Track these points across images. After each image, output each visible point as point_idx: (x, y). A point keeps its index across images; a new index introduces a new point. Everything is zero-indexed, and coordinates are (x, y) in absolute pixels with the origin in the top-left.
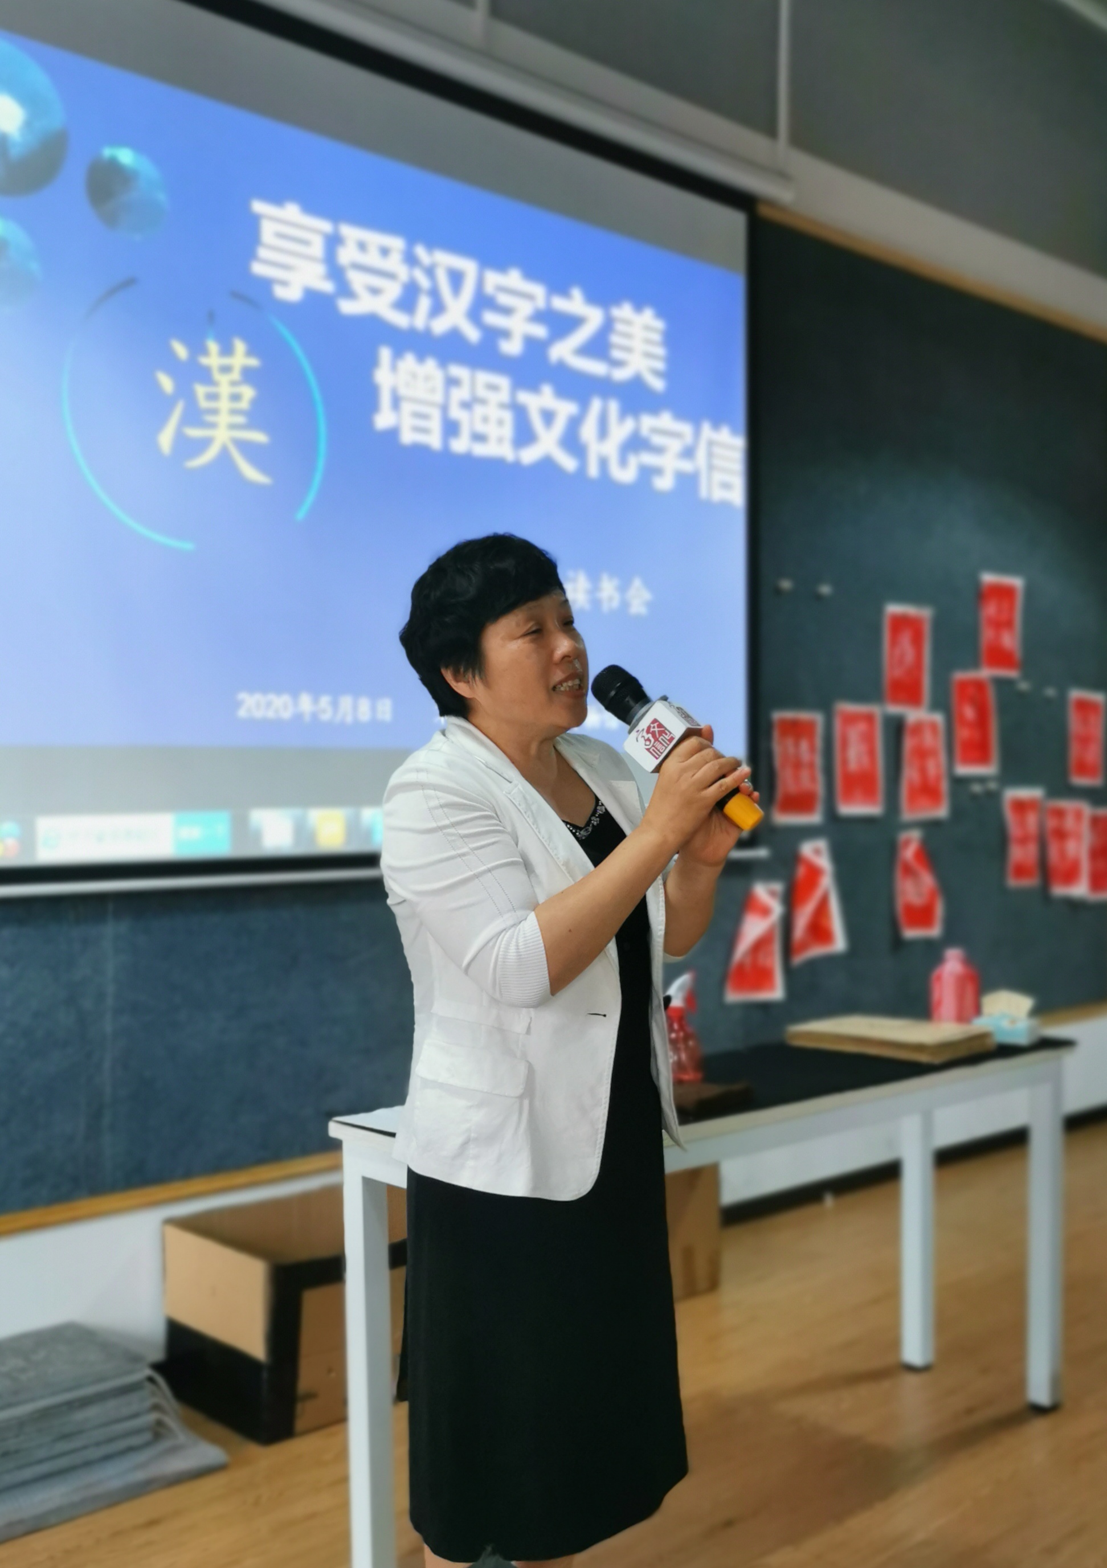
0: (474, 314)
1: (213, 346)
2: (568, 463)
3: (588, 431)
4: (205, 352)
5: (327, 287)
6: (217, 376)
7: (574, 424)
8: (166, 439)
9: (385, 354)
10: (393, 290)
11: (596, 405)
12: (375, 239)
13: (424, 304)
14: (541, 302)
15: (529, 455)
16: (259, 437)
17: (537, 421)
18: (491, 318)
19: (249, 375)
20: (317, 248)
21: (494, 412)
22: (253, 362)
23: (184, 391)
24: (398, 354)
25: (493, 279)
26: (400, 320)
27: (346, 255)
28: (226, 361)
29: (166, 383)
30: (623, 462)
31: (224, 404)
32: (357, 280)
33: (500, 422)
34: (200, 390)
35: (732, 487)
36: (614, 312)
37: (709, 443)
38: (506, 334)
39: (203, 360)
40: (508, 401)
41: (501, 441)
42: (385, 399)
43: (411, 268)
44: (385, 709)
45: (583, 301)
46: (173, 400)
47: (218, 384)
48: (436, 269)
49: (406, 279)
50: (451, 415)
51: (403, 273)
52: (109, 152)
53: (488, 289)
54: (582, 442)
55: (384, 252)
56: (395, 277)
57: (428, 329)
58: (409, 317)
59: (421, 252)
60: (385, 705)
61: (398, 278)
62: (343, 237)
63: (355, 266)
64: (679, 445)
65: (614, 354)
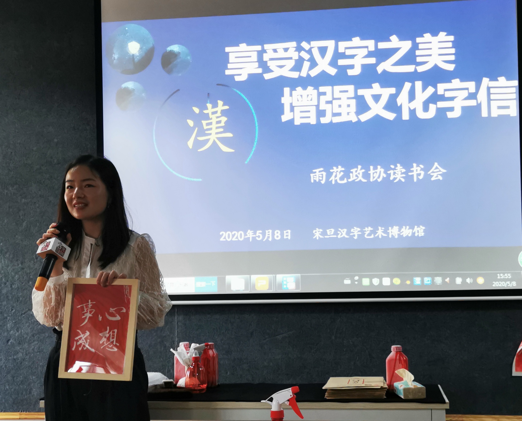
0: (333, 63)
1: (209, 106)
2: (390, 116)
3: (403, 99)
4: (207, 109)
5: (260, 71)
6: (211, 116)
7: (393, 98)
8: (190, 143)
9: (287, 90)
10: (291, 64)
11: (407, 86)
12: (280, 46)
13: (306, 65)
14: (372, 48)
15: (364, 117)
16: (230, 135)
17: (370, 101)
18: (341, 62)
19: (224, 113)
20: (254, 57)
21: (344, 102)
22: (227, 107)
23: (198, 124)
24: (293, 88)
25: (342, 46)
26: (295, 75)
27: (266, 57)
28: (215, 110)
29: (191, 123)
30: (426, 109)
31: (214, 126)
32: (272, 65)
33: (349, 106)
34: (204, 122)
35: (508, 107)
36: (418, 40)
37: (489, 88)
38: (352, 67)
39: (205, 112)
40: (353, 96)
41: (349, 114)
42: (287, 108)
43: (299, 52)
44: (288, 234)
45: (398, 40)
46: (193, 128)
47: (211, 119)
48: (312, 49)
49: (297, 58)
50: (321, 108)
51: (295, 56)
52: (169, 49)
53: (341, 50)
54: (399, 105)
55: (286, 50)
56: (291, 58)
57: (308, 75)
58: (298, 73)
59: (304, 45)
60: (287, 232)
61: (293, 58)
62: (266, 50)
63: (271, 59)
64: (465, 94)
65: (419, 59)
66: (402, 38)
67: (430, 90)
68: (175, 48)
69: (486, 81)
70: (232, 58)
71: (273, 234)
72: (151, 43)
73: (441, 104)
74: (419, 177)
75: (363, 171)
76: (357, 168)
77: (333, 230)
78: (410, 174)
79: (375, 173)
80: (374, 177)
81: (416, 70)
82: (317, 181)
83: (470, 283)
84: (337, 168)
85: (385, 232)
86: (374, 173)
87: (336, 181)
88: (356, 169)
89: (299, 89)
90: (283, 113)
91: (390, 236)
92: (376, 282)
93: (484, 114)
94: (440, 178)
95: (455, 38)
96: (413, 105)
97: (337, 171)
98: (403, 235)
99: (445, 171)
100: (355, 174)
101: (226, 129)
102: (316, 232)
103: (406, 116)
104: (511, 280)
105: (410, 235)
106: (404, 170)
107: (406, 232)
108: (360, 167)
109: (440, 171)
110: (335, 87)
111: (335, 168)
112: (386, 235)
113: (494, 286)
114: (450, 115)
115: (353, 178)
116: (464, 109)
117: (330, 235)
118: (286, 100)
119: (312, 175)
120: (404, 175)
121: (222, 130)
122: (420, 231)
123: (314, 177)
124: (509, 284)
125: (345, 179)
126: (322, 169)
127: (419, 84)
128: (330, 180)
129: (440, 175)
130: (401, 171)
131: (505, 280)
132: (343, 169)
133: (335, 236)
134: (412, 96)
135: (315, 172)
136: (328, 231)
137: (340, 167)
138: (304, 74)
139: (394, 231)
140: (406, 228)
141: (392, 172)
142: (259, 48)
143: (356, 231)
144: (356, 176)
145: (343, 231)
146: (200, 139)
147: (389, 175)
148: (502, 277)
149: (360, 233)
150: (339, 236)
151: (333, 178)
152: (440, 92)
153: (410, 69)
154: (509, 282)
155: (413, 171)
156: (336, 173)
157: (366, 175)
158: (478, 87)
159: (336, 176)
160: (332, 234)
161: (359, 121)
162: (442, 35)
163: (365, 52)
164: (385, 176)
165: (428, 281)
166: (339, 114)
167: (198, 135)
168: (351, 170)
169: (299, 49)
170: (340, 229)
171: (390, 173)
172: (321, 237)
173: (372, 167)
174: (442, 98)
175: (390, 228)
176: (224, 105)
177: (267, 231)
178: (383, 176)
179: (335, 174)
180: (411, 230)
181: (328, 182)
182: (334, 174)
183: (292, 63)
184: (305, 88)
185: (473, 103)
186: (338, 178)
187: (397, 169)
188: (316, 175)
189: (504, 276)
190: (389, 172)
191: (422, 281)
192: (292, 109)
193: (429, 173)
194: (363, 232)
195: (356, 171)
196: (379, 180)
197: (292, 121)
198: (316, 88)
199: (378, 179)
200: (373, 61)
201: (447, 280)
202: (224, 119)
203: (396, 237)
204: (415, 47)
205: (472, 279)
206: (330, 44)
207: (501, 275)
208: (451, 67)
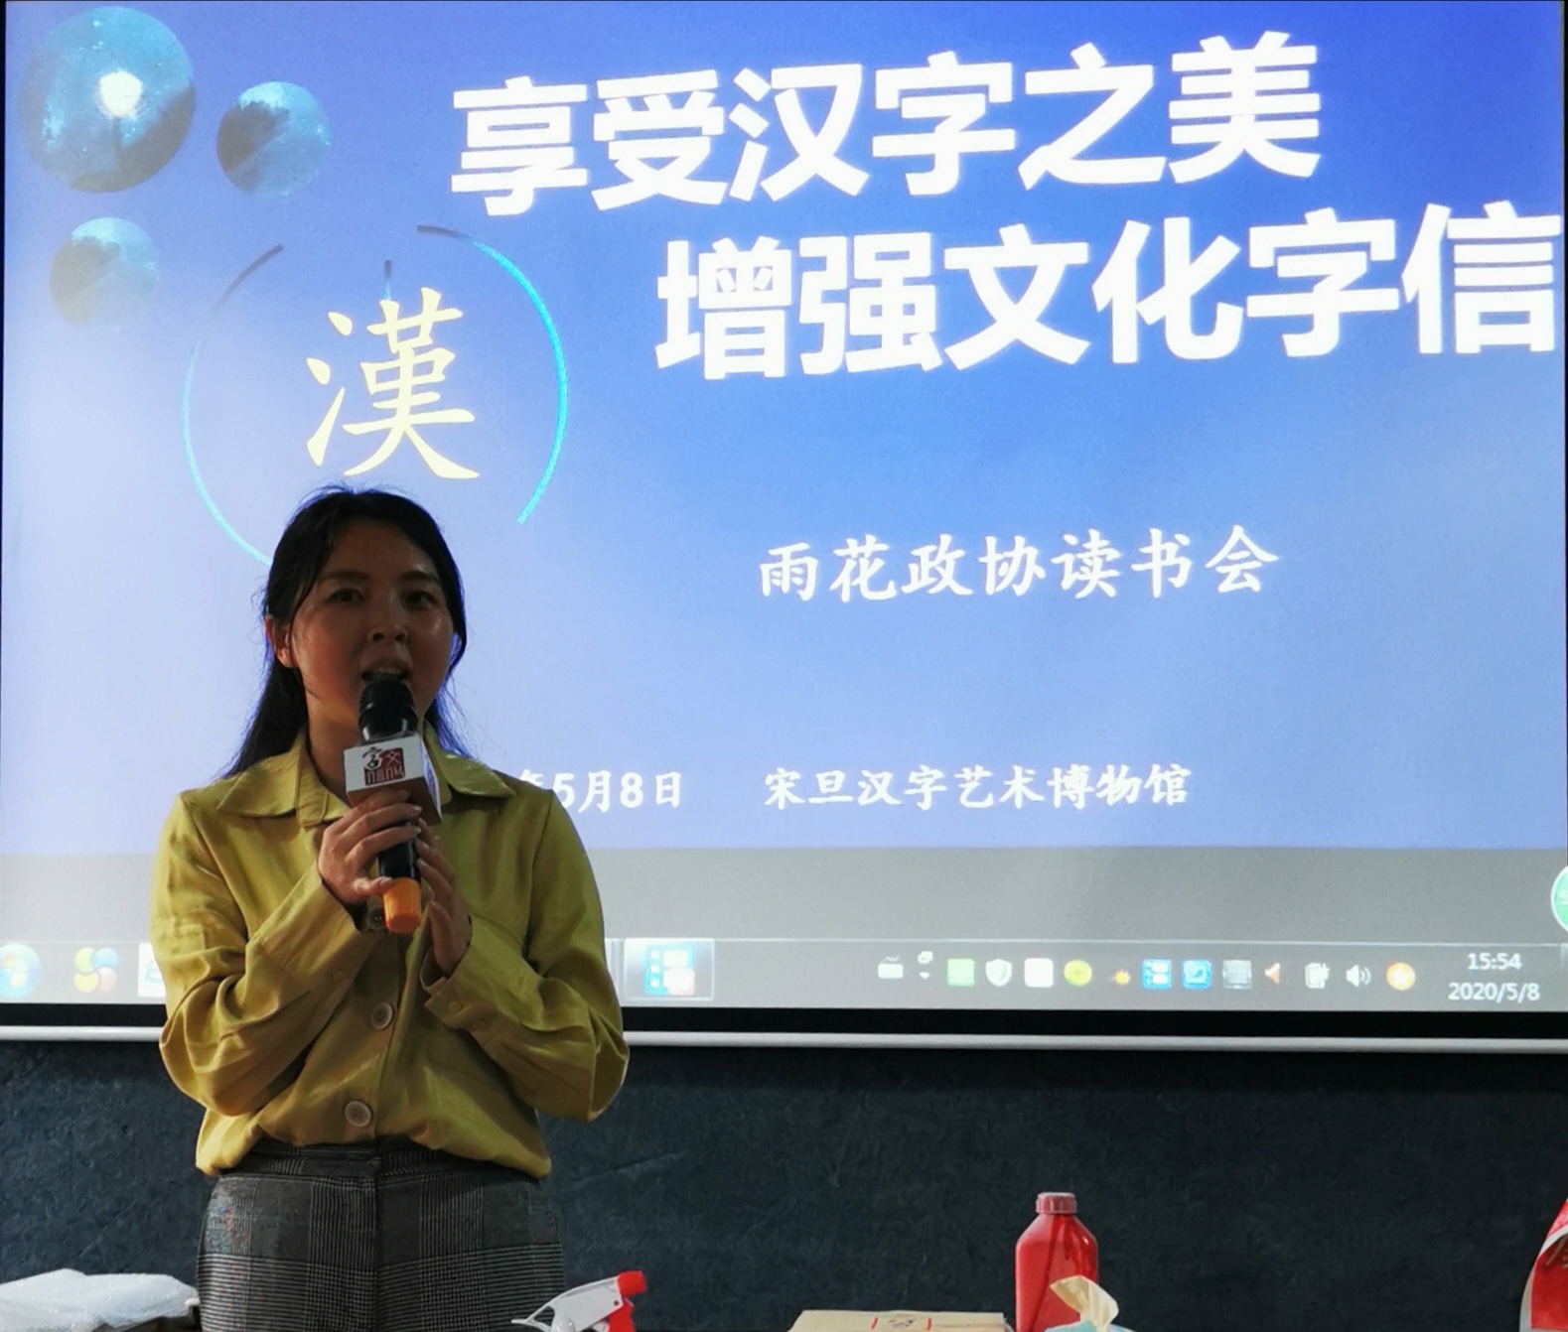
0: (855, 150)
1: (390, 307)
2: (1068, 349)
3: (1115, 285)
4: (380, 317)
5: (580, 178)
6: (394, 345)
7: (1079, 282)
8: (318, 446)
9: (678, 251)
10: (695, 153)
11: (1135, 234)
12: (656, 86)
13: (754, 156)
14: (1002, 93)
15: (969, 353)
16: (462, 416)
17: (991, 293)
18: (886, 146)
19: (443, 334)
20: (561, 125)
21: (892, 295)
22: (454, 314)
23: (347, 374)
24: (702, 243)
25: (891, 84)
26: (710, 193)
27: (603, 128)
28: (409, 322)
29: (321, 370)
30: (1203, 321)
31: (406, 381)
32: (625, 156)
33: (910, 309)
34: (370, 369)
35: (1522, 318)
36: (1181, 62)
37: (1448, 245)
38: (925, 163)
39: (375, 329)
40: (925, 270)
41: (912, 339)
42: (677, 318)
43: (729, 107)
44: (671, 788)
45: (1102, 62)
46: (330, 391)
47: (396, 356)
48: (778, 99)
49: (719, 130)
50: (806, 318)
51: (714, 122)
52: (248, 97)
53: (885, 100)
54: (1100, 306)
55: (679, 100)
56: (695, 132)
57: (761, 194)
58: (723, 186)
59: (748, 81)
60: (669, 781)
61: (704, 132)
62: (604, 100)
63: (625, 136)
64: (1355, 265)
65: (1180, 136)
66: (1117, 55)
67: (1222, 251)
68: (270, 95)
69: (1436, 217)
70: (477, 130)
71: (616, 788)
72: (182, 76)
73: (1262, 306)
74: (1171, 580)
75: (960, 553)
76: (938, 542)
77: (840, 776)
78: (1137, 567)
79: (1005, 565)
80: (999, 580)
81: (1168, 174)
82: (786, 589)
83: (1361, 983)
84: (862, 542)
85: (1040, 784)
86: (999, 564)
87: (856, 590)
88: (932, 548)
89: (725, 247)
90: (662, 337)
91: (1057, 803)
92: (999, 972)
93: (1430, 341)
94: (1254, 584)
95: (1320, 55)
96: (1153, 309)
97: (861, 555)
98: (1106, 798)
99: (1271, 558)
100: (926, 564)
101: (451, 392)
102: (776, 782)
103: (1125, 349)
104: (1519, 977)
105: (1132, 799)
106: (1113, 554)
107: (1119, 786)
108: (946, 539)
109: (1253, 558)
110: (858, 239)
111: (852, 542)
112: (1041, 798)
113: (1452, 997)
114: (1296, 346)
115: (919, 579)
116: (1352, 323)
117: (829, 795)
118: (674, 287)
119: (765, 568)
120: (1114, 573)
121: (433, 397)
122: (1171, 784)
123: (772, 577)
124: (1511, 994)
125: (891, 584)
126: (802, 546)
127: (1178, 230)
128: (834, 586)
129: (1249, 571)
130: (1103, 557)
131: (1499, 977)
132: (884, 547)
133: (849, 798)
134: (1151, 273)
135: (779, 558)
136: (821, 777)
137: (870, 539)
138: (743, 187)
139: (1073, 784)
140: (1117, 774)
141: (1067, 559)
142: (578, 93)
143: (927, 782)
144: (934, 573)
145: (880, 781)
146: (356, 429)
147: (1057, 572)
148: (1484, 964)
149: (942, 788)
150: (863, 800)
151: (843, 580)
152: (1260, 258)
153: (1144, 170)
154: (1514, 985)
155: (1148, 558)
156: (857, 560)
157: (972, 571)
158: (1406, 241)
159: (855, 574)
160: (836, 788)
161: (948, 366)
162: (1273, 44)
163: (975, 106)
164: (1041, 573)
165: (1200, 973)
166: (873, 342)
167: (346, 415)
168: (915, 552)
169: (728, 96)
170: (866, 773)
171: (1062, 566)
172: (795, 800)
173: (991, 542)
174: (1269, 282)
175: (1057, 771)
176: (444, 305)
177: (592, 776)
178: (1035, 576)
179: (854, 563)
180: (1136, 782)
181: (826, 595)
182: (850, 565)
183: (698, 151)
184: (746, 243)
185: (1385, 300)
186: (862, 581)
187: (1089, 550)
188: (780, 569)
189: (1494, 960)
190: (1056, 560)
191: (1177, 973)
192: (697, 320)
193: (1209, 565)
194: (954, 786)
195: (933, 556)
196: (1020, 590)
197: (696, 364)
198: (790, 241)
199: (1015, 587)
200: (1004, 140)
201: (1273, 972)
202: (443, 357)
203: (1080, 805)
204: (1168, 87)
205: (1367, 969)
206: (845, 78)
207: (1483, 956)
208: (1303, 165)
